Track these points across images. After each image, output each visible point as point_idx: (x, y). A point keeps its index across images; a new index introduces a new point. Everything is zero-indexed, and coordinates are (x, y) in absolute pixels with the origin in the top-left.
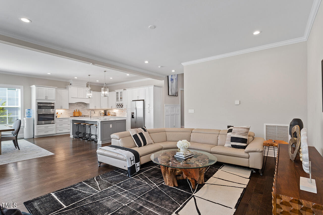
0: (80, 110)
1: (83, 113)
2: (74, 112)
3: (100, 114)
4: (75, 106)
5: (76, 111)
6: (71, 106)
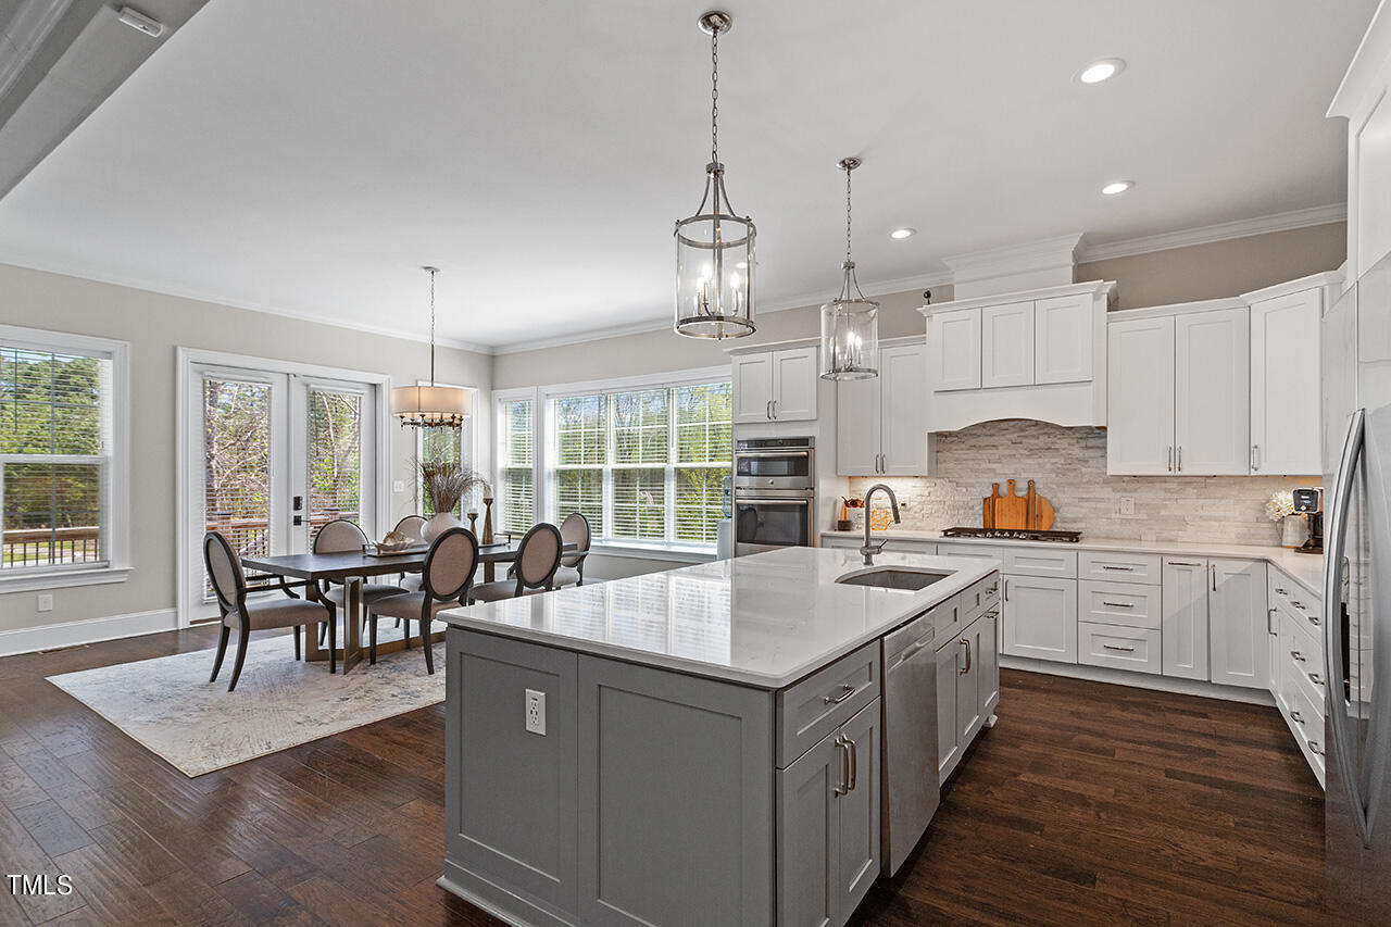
0: (1039, 485)
1: (1068, 512)
2: (990, 504)
3: (1266, 530)
4: (1002, 451)
5: (1004, 490)
6: (972, 454)
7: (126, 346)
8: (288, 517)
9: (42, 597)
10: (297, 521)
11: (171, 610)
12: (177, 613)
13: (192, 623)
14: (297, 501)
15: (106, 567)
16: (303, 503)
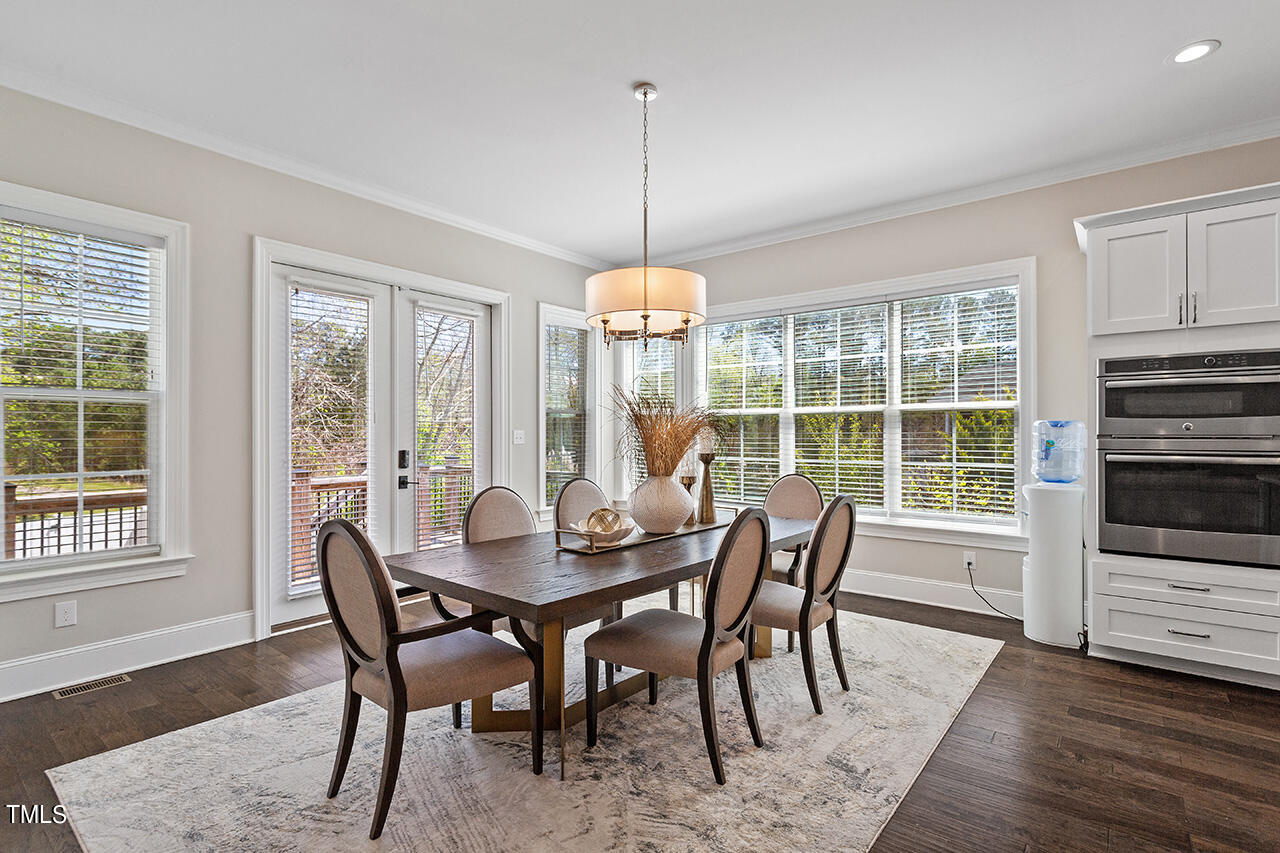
7: (184, 228)
8: (392, 477)
9: (61, 605)
10: (403, 483)
11: (245, 615)
12: (253, 618)
13: (275, 628)
14: (403, 454)
15: (157, 554)
16: (410, 458)
